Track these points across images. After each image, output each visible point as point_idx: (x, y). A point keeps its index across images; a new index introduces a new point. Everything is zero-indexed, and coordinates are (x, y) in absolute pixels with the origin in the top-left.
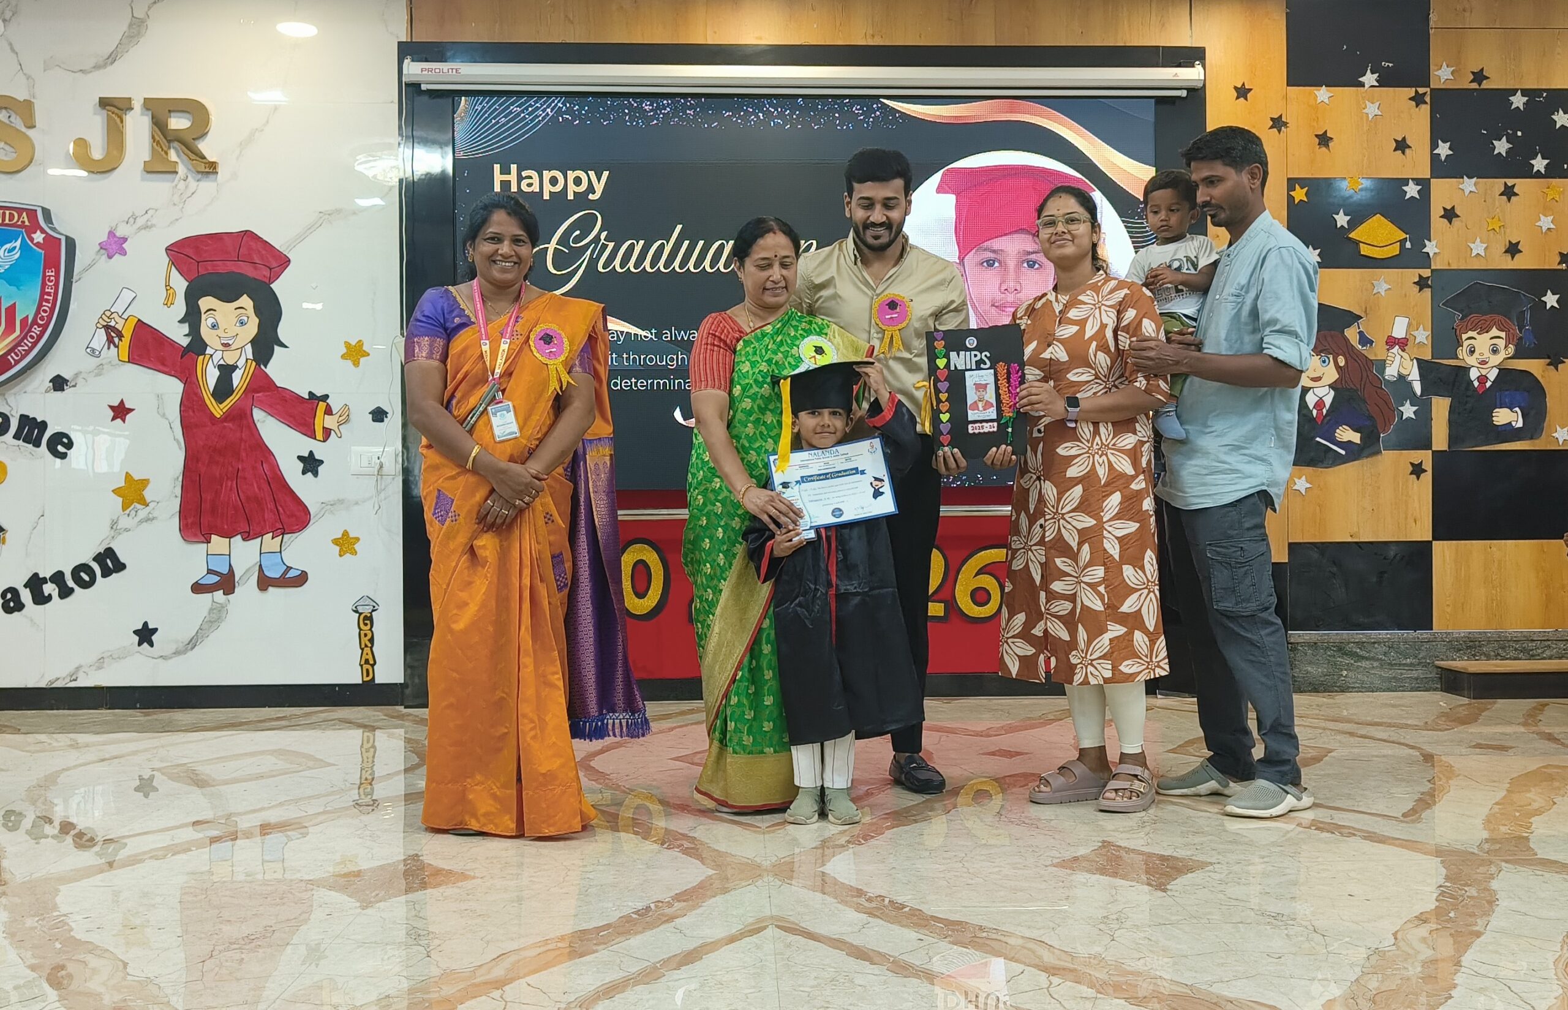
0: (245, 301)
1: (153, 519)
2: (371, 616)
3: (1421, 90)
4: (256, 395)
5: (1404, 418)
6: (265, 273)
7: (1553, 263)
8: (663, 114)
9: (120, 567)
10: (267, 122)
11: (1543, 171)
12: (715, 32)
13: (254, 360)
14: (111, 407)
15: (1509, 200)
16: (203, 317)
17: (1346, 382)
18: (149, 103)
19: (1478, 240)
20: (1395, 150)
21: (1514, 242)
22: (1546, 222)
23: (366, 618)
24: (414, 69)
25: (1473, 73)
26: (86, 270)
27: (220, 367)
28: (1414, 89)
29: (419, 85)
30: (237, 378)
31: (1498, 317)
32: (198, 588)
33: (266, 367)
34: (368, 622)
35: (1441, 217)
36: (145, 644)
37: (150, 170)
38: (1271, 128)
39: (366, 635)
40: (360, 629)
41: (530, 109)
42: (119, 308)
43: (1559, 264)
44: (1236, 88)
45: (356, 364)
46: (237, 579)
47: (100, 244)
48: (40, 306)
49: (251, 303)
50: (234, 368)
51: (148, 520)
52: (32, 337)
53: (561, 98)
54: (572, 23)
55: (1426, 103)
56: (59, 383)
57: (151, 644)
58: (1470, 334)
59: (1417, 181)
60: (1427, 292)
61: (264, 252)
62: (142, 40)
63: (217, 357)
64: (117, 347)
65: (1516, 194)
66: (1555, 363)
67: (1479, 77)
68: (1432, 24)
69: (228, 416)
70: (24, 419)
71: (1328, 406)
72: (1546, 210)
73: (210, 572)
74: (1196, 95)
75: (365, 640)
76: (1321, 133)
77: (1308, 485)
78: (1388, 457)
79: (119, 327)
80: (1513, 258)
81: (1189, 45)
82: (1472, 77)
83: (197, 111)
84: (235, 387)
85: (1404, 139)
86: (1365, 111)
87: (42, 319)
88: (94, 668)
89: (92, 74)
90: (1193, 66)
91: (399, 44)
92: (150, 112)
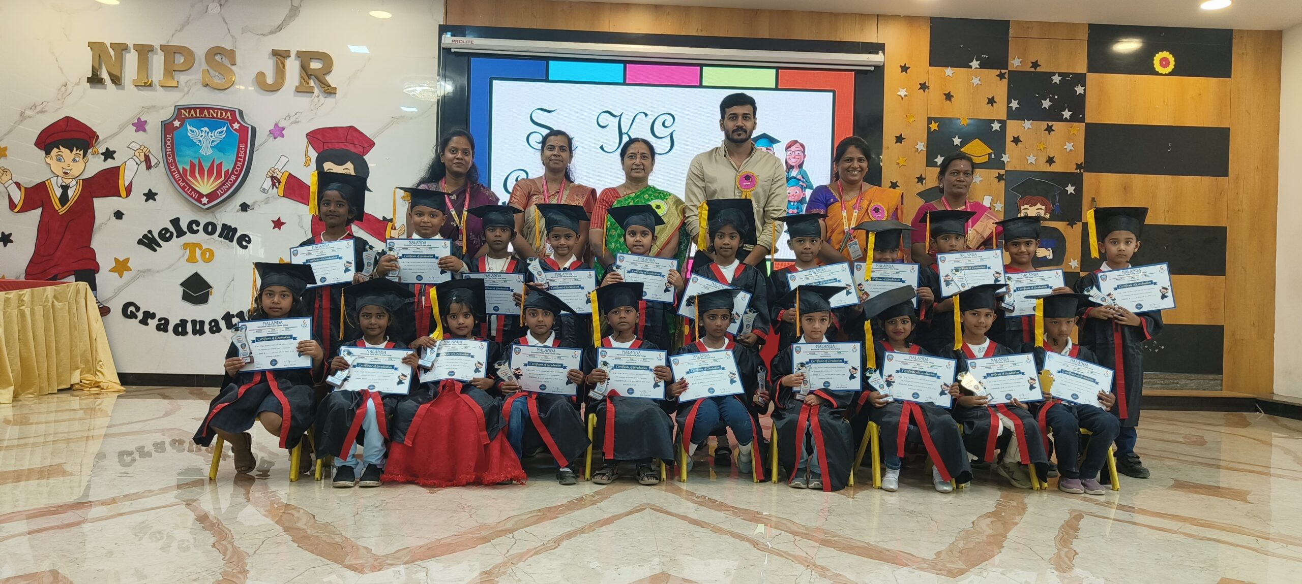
0: (349, 165)
3: (1003, 71)
6: (361, 150)
7: (1072, 169)
10: (365, 67)
11: (1068, 118)
12: (615, 26)
14: (273, 221)
15: (1049, 133)
18: (300, 54)
19: (1032, 155)
20: (988, 104)
21: (1051, 156)
22: (1069, 146)
24: (448, 39)
25: (1032, 63)
26: (261, 145)
28: (999, 70)
29: (451, 49)
31: (1041, 198)
35: (1012, 141)
37: (299, 90)
38: (919, 89)
42: (279, 166)
43: (1076, 169)
44: (901, 66)
47: (269, 131)
48: (236, 164)
49: (352, 166)
52: (231, 181)
54: (535, 17)
55: (1005, 78)
56: (244, 207)
58: (1026, 206)
59: (999, 121)
60: (1003, 183)
61: (360, 138)
62: (297, 19)
64: (277, 188)
65: (1054, 131)
66: (1071, 224)
67: (1035, 65)
68: (1010, 35)
70: (225, 227)
72: (1070, 140)
74: (879, 70)
76: (947, 93)
79: (279, 177)
80: (1050, 165)
81: (875, 41)
82: (1031, 65)
83: (326, 59)
85: (993, 97)
86: (972, 81)
87: (237, 171)
89: (269, 36)
90: (878, 54)
91: (439, 25)
92: (300, 59)
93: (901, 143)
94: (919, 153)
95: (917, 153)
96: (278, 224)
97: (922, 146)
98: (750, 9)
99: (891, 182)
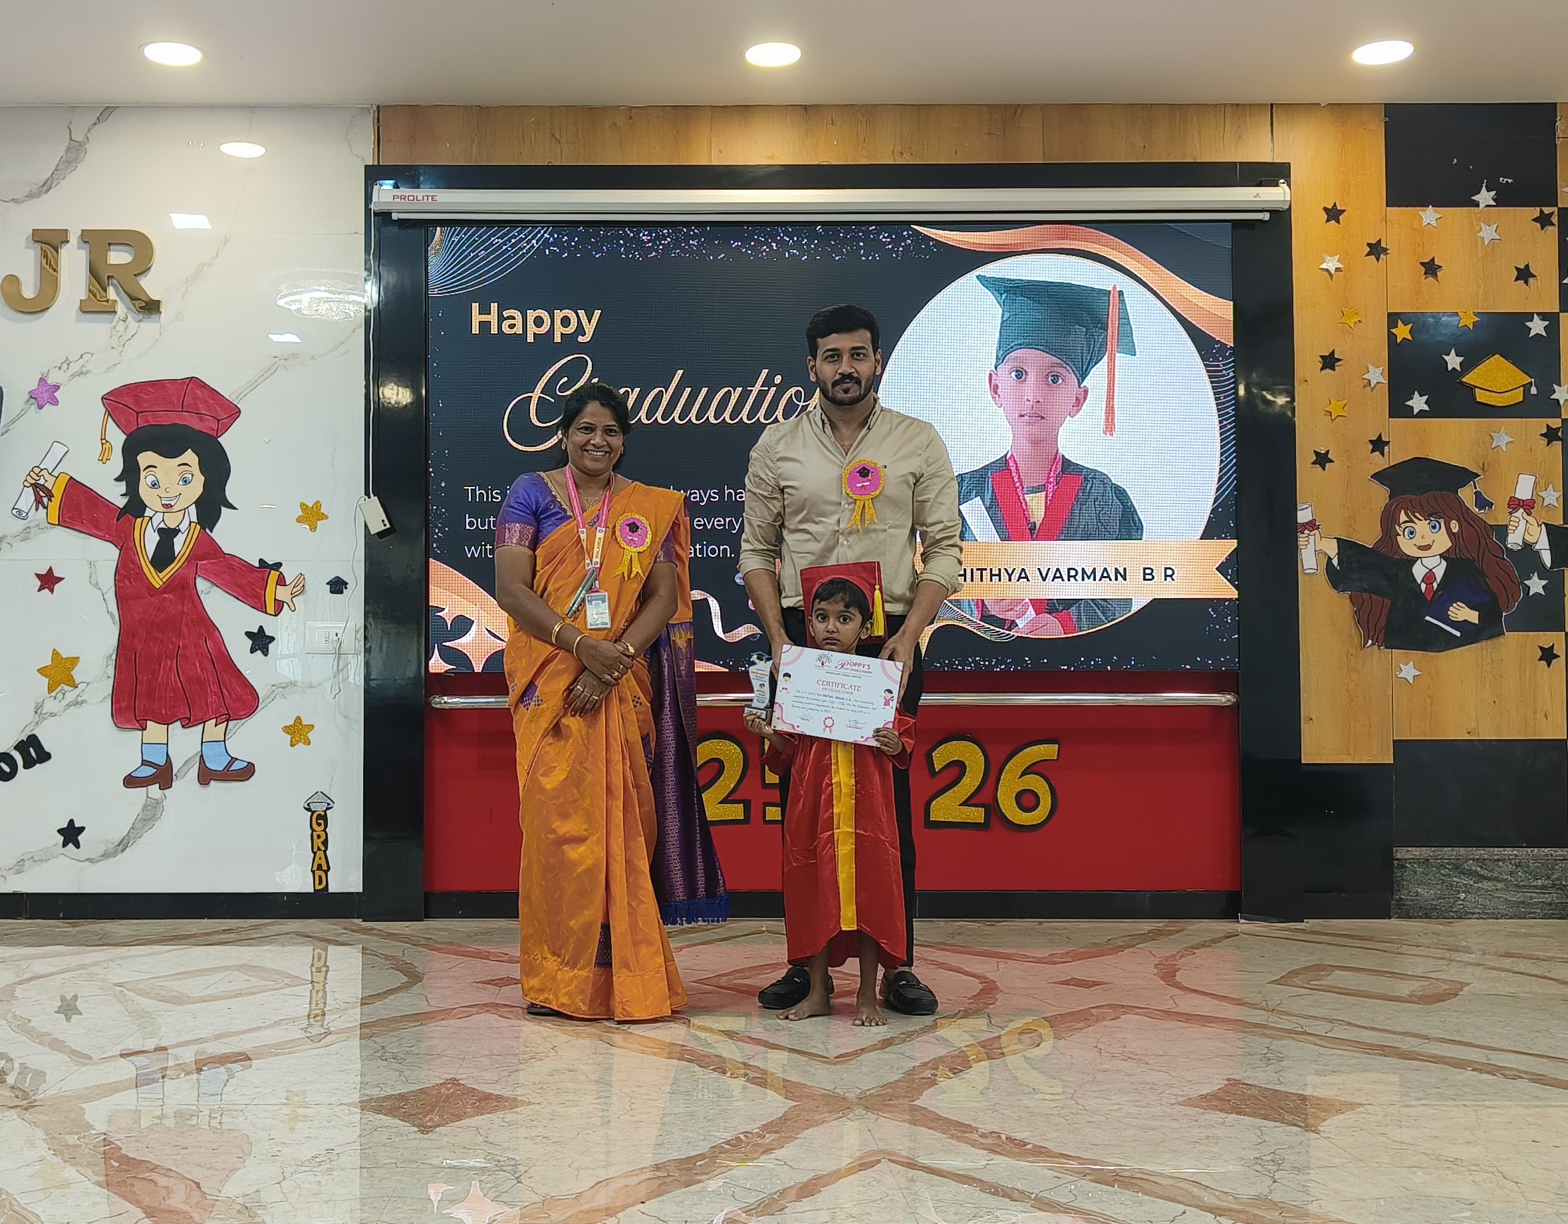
0: (190, 457)
1: (82, 702)
2: (326, 814)
3: (1547, 210)
4: (199, 563)
5: (1531, 593)
6: (213, 426)
8: (663, 245)
9: (44, 757)
10: (217, 256)
12: (720, 151)
13: (199, 522)
14: (39, 576)
16: (143, 474)
17: (1460, 550)
18: (88, 237)
20: (1517, 279)
23: (319, 817)
24: (383, 193)
26: (13, 422)
27: (161, 531)
28: (1538, 209)
29: (391, 213)
30: (179, 543)
32: (131, 781)
33: (212, 532)
34: (322, 821)
36: (71, 844)
37: (85, 309)
38: (1367, 255)
39: (319, 837)
40: (313, 830)
41: (513, 241)
42: (49, 464)
44: (1325, 209)
45: (313, 528)
46: (175, 772)
47: (29, 393)
49: (196, 459)
50: (176, 532)
51: (76, 703)
53: (548, 227)
54: (559, 142)
55: (1553, 225)
57: (77, 846)
59: (1544, 316)
60: (1558, 445)
61: (212, 401)
62: (79, 166)
63: (157, 519)
64: (46, 508)
68: (1559, 133)
69: (169, 587)
71: (1439, 579)
73: (144, 763)
74: (1281, 218)
75: (318, 842)
76: (1427, 261)
77: (1418, 673)
78: (1512, 639)
79: (49, 485)
81: (1270, 161)
83: (139, 243)
84: (176, 554)
85: (1527, 266)
86: (1481, 234)
88: (13, 871)
89: (26, 203)
90: (1277, 185)
91: (367, 168)
92: (87, 246)
93: (1334, 370)
94: (1372, 389)
95: (1369, 388)
96: (48, 580)
97: (1378, 375)
98: (1003, 105)
99: (1315, 452)
